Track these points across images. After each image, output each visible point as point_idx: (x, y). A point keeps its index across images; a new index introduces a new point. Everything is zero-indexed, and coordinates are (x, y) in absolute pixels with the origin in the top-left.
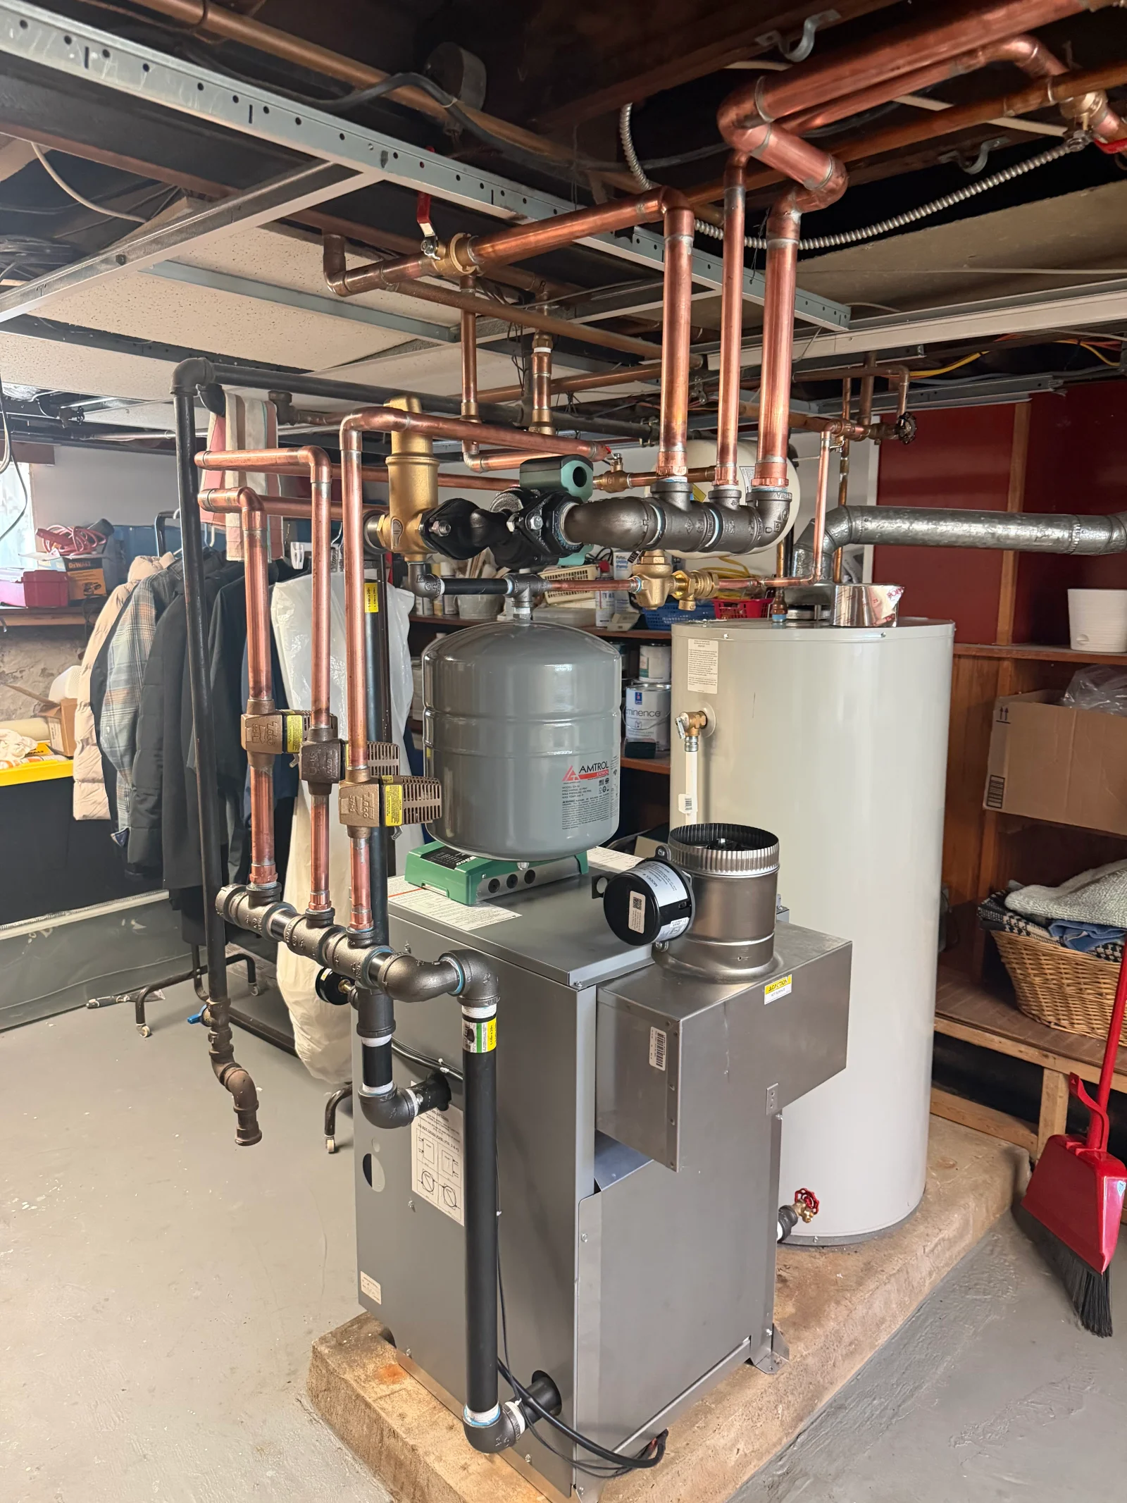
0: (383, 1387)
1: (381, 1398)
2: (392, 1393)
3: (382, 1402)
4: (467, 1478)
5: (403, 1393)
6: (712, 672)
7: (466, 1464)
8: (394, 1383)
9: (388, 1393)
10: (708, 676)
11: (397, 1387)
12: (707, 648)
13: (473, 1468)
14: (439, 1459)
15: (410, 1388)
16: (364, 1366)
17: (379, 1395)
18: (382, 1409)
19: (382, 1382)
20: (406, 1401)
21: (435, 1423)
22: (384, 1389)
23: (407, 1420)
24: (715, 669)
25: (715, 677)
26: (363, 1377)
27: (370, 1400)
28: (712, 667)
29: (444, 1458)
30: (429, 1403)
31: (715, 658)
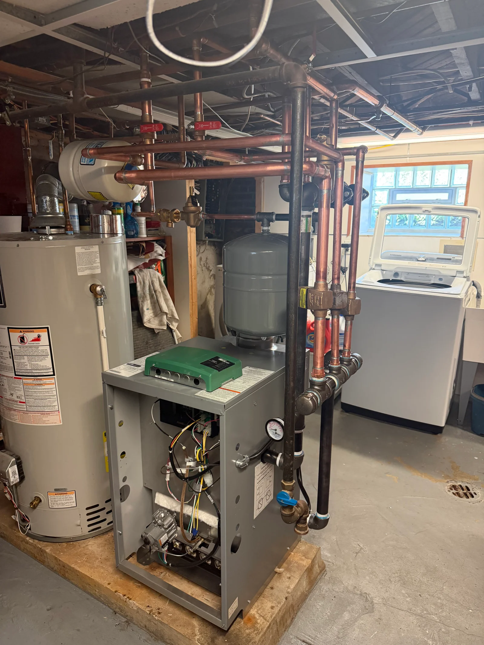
0: (259, 621)
1: (266, 620)
2: (261, 616)
3: (268, 618)
4: (293, 576)
5: (259, 612)
6: (96, 262)
7: (287, 578)
8: (255, 618)
9: (262, 618)
10: (95, 265)
11: (257, 616)
12: (92, 250)
13: (288, 575)
14: (288, 587)
15: (256, 610)
16: (249, 634)
17: (264, 621)
18: (271, 617)
19: (256, 623)
20: (264, 609)
21: (272, 595)
22: (260, 621)
23: (273, 605)
24: (98, 260)
25: (99, 264)
26: (256, 632)
27: (268, 624)
28: (96, 260)
29: (288, 586)
30: (262, 600)
31: (97, 255)
